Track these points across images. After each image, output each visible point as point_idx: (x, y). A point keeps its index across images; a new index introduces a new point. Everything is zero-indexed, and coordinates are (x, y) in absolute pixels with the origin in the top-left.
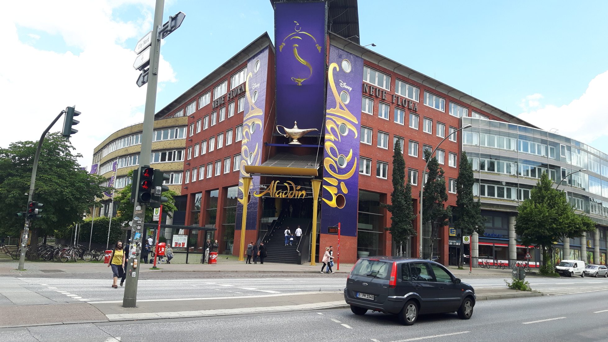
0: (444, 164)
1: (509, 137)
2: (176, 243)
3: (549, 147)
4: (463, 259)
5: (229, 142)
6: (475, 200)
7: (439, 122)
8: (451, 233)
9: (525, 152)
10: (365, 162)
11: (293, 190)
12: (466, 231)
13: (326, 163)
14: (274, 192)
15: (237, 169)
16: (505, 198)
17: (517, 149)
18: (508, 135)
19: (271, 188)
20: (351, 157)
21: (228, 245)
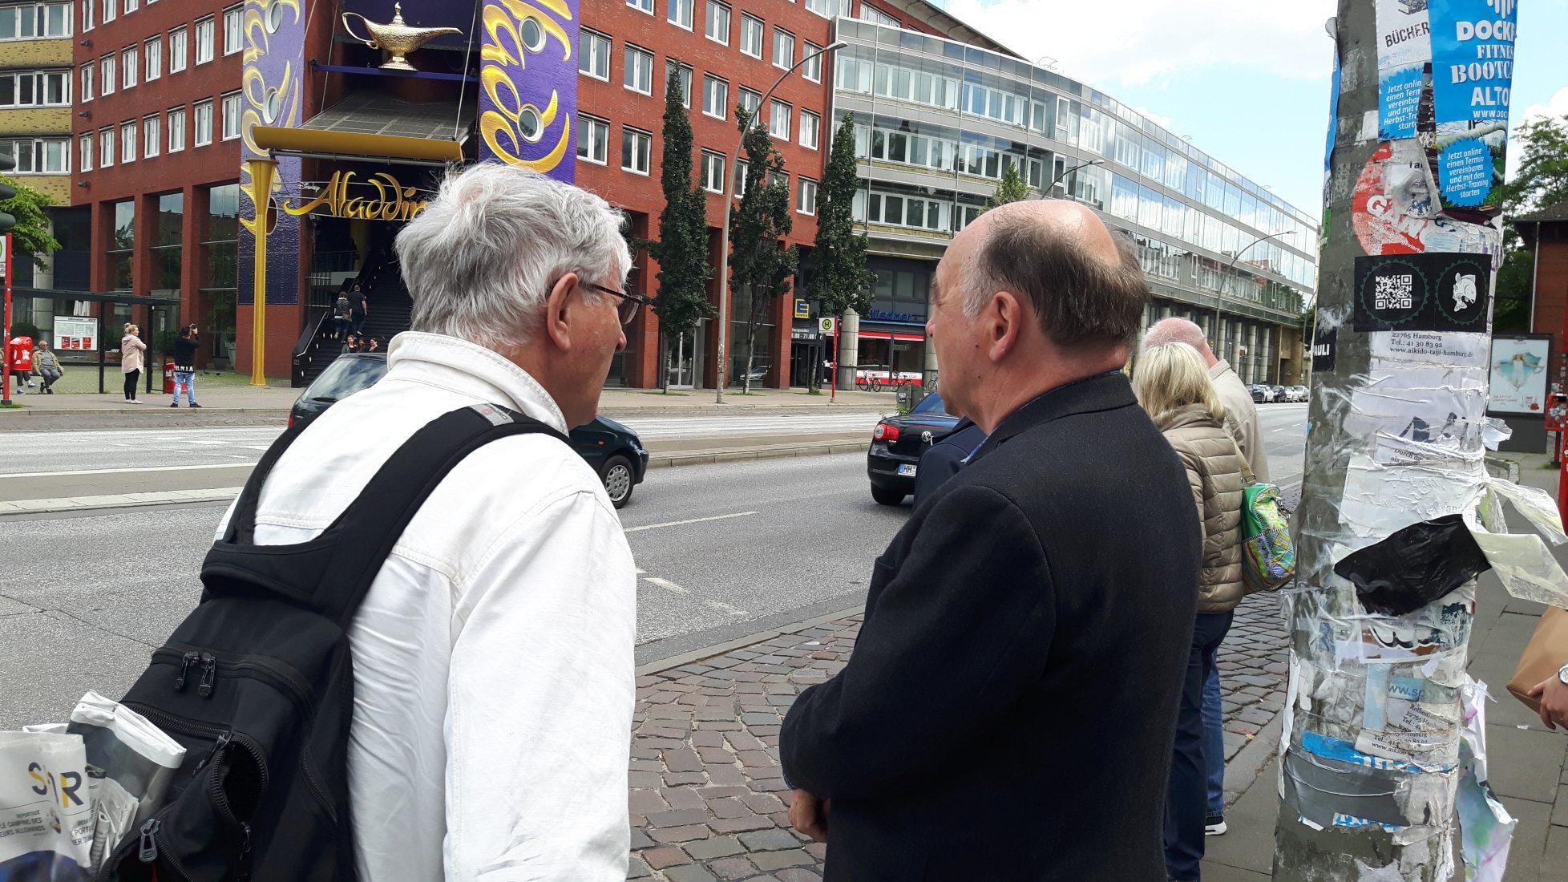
0: (787, 139)
1: (942, 74)
2: (66, 340)
3: (1033, 102)
4: (822, 373)
5: (206, 55)
6: (857, 232)
7: (780, 29)
8: (799, 311)
9: (977, 115)
10: (592, 127)
11: (395, 198)
12: (830, 306)
13: (488, 126)
14: (341, 201)
15: (233, 136)
16: (925, 226)
17: (959, 107)
18: (942, 69)
19: (333, 191)
20: (555, 114)
21: (221, 344)
